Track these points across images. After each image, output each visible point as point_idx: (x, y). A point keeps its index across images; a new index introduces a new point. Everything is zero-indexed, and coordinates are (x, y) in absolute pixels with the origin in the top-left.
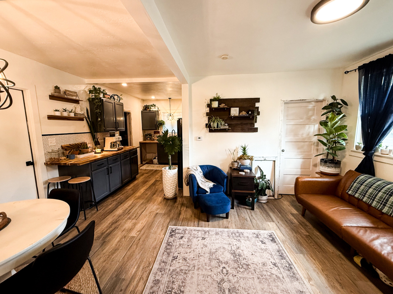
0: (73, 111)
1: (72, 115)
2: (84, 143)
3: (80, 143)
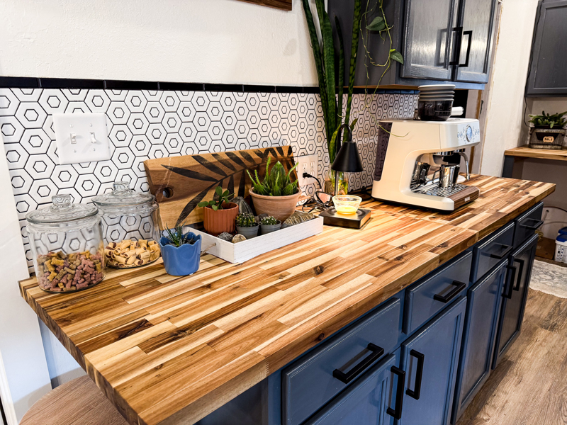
2: (280, 149)
3: (259, 153)
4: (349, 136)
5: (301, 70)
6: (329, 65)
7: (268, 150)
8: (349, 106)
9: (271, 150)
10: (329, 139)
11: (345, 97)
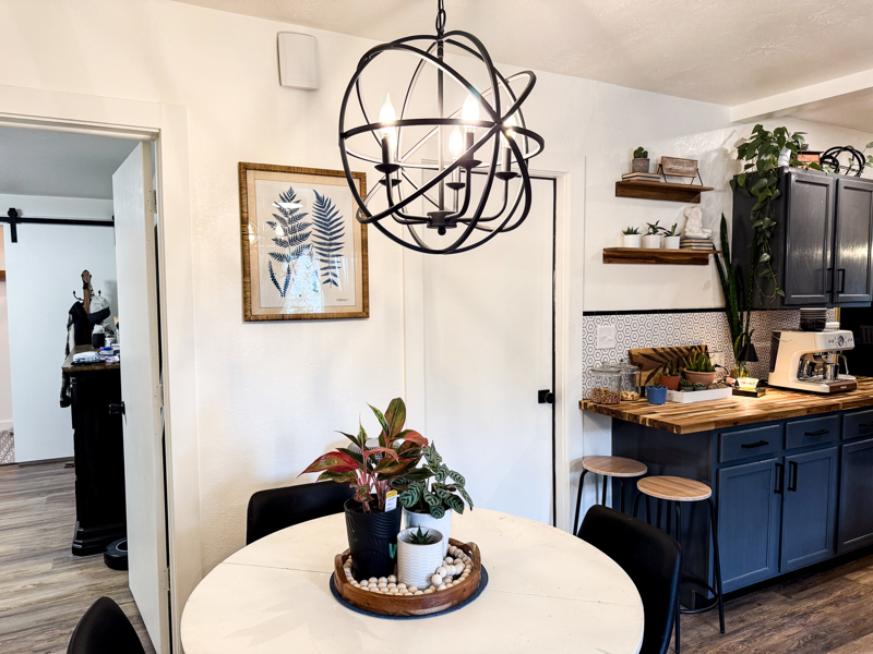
0: (677, 231)
1: (673, 244)
2: (700, 347)
3: (687, 348)
4: (748, 340)
5: (713, 298)
6: (733, 295)
7: (692, 347)
8: (748, 321)
9: (694, 347)
10: (734, 342)
11: (745, 313)
